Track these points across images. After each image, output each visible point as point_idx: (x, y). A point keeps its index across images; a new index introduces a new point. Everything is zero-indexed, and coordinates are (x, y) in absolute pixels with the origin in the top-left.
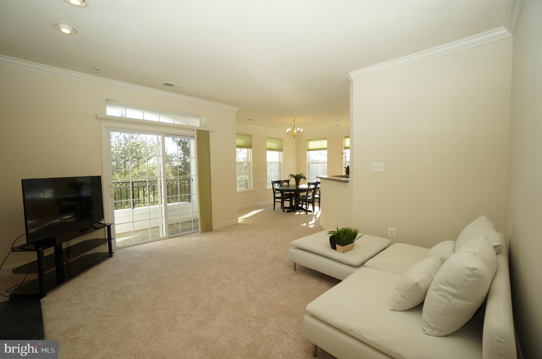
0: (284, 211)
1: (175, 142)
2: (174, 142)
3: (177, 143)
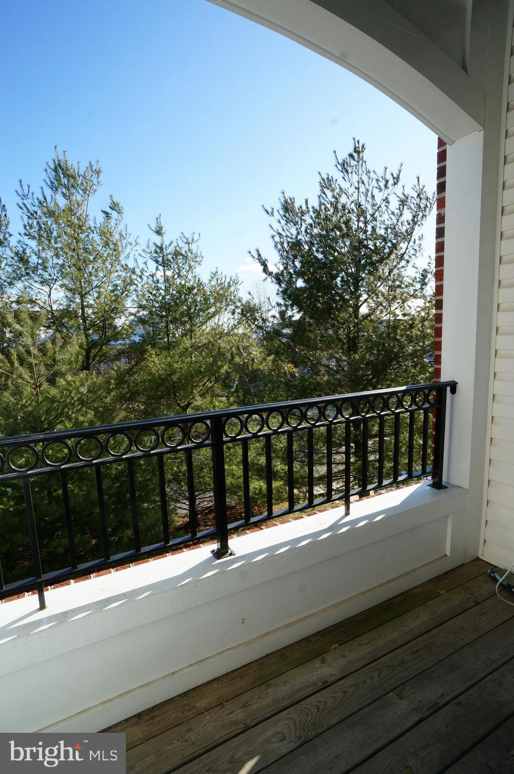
3: (273, 277)
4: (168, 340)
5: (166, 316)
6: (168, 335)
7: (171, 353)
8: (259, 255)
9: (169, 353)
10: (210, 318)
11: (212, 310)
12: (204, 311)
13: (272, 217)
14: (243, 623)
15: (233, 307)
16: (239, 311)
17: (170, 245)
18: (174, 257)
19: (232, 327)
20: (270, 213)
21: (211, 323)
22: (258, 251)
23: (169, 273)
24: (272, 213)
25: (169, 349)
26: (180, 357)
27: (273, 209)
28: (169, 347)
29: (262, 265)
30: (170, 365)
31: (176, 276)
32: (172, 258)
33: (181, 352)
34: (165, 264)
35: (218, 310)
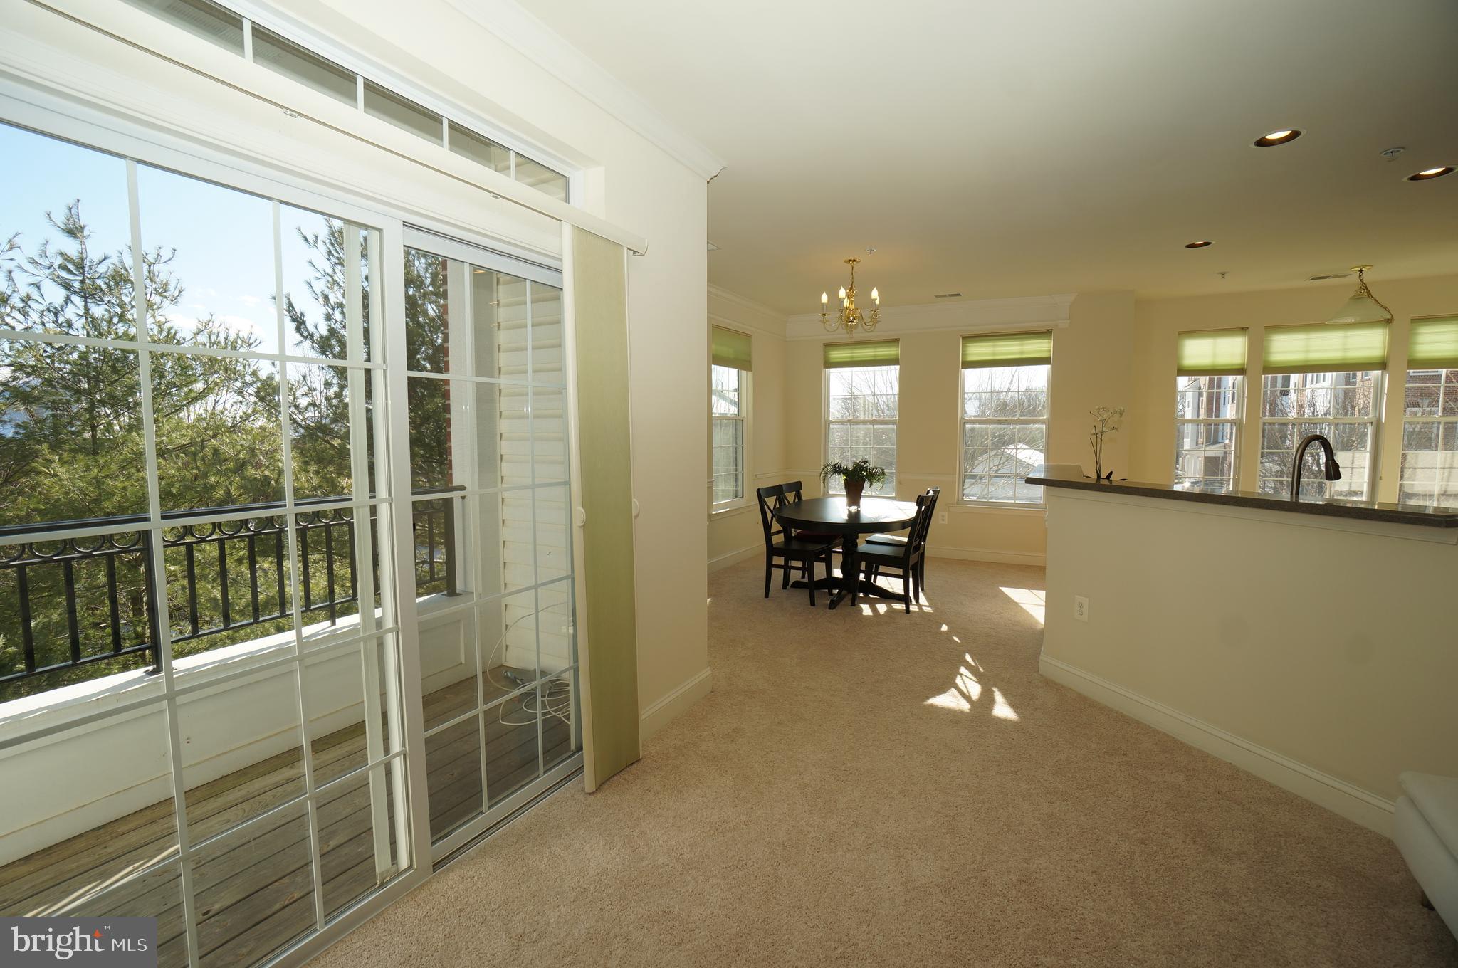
0: (813, 604)
1: (306, 337)
2: (301, 338)
3: (313, 342)
4: (94, 436)
5: (89, 392)
6: (94, 428)
7: (102, 461)
8: (290, 305)
9: (96, 461)
10: (194, 400)
11: (199, 386)
12: (180, 388)
13: (315, 249)
14: (188, 742)
15: (238, 384)
16: (252, 390)
17: (100, 262)
18: (112, 283)
19: (241, 417)
20: (311, 241)
21: (197, 409)
22: (289, 299)
23: (98, 311)
24: (316, 242)
25: (95, 453)
26: (123, 468)
27: (316, 237)
28: (95, 449)
29: (294, 320)
30: (98, 483)
31: (116, 320)
32: (108, 284)
33: (124, 460)
34: (89, 294)
35: (212, 386)
